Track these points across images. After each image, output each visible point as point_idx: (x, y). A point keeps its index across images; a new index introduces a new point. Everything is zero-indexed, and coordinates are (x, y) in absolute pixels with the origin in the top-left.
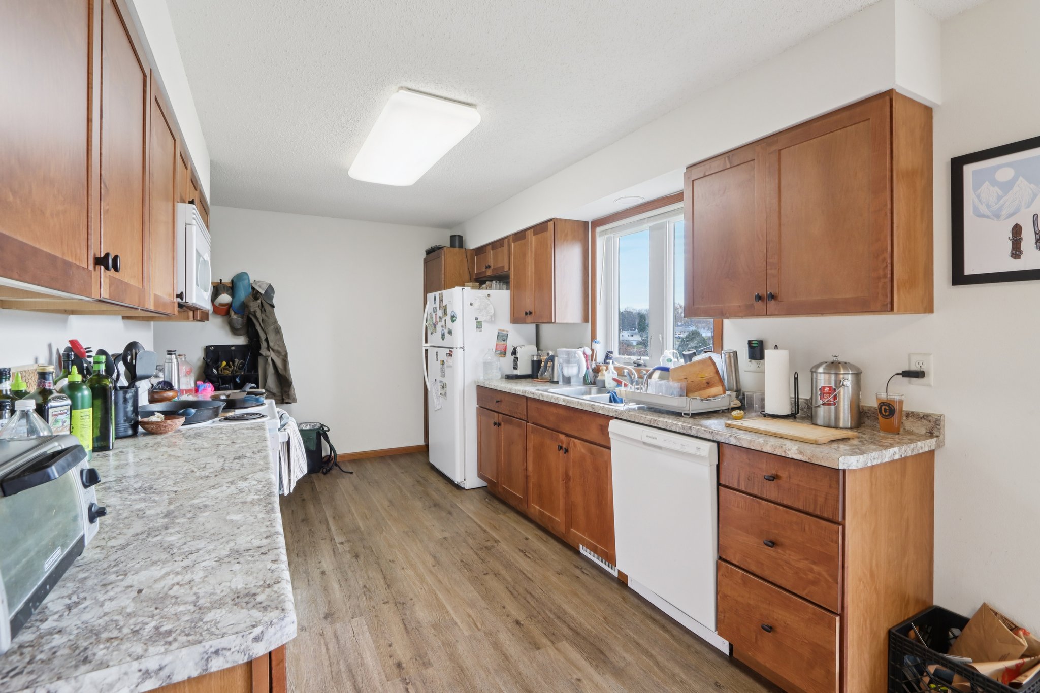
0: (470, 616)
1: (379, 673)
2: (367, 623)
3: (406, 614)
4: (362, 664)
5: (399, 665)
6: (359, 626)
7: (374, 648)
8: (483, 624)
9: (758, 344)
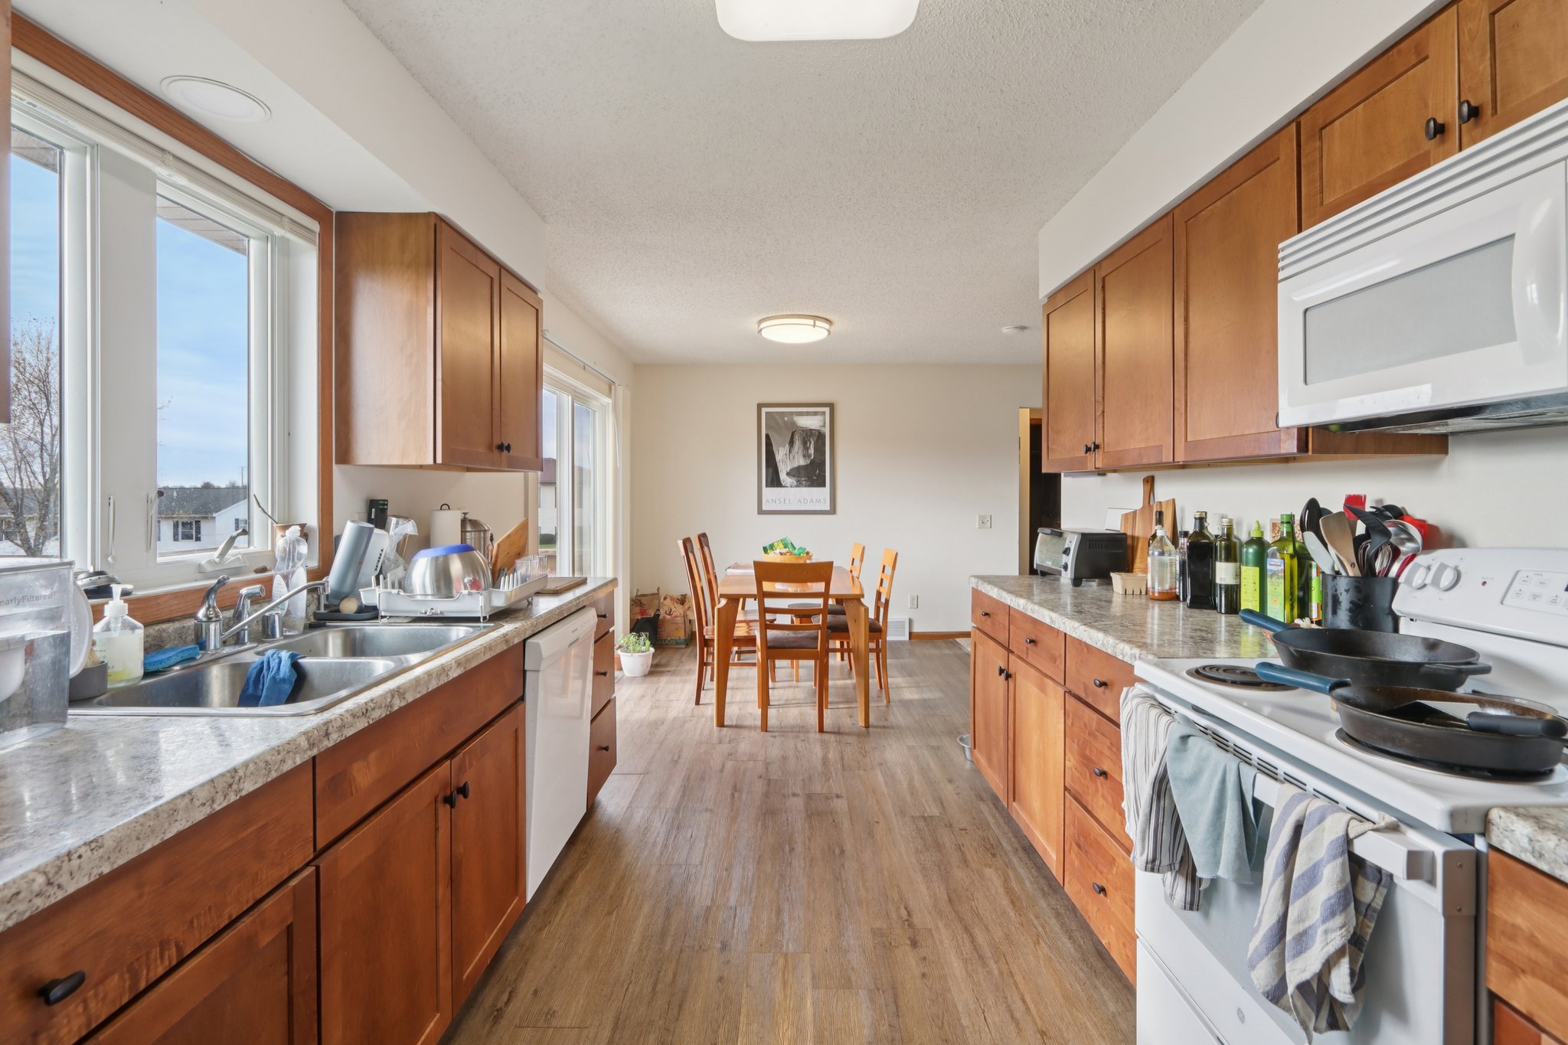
0: (785, 983)
1: (941, 942)
2: (963, 1032)
3: (890, 1026)
4: (965, 961)
5: (914, 944)
6: (976, 1028)
7: (949, 979)
8: (774, 963)
9: (384, 505)
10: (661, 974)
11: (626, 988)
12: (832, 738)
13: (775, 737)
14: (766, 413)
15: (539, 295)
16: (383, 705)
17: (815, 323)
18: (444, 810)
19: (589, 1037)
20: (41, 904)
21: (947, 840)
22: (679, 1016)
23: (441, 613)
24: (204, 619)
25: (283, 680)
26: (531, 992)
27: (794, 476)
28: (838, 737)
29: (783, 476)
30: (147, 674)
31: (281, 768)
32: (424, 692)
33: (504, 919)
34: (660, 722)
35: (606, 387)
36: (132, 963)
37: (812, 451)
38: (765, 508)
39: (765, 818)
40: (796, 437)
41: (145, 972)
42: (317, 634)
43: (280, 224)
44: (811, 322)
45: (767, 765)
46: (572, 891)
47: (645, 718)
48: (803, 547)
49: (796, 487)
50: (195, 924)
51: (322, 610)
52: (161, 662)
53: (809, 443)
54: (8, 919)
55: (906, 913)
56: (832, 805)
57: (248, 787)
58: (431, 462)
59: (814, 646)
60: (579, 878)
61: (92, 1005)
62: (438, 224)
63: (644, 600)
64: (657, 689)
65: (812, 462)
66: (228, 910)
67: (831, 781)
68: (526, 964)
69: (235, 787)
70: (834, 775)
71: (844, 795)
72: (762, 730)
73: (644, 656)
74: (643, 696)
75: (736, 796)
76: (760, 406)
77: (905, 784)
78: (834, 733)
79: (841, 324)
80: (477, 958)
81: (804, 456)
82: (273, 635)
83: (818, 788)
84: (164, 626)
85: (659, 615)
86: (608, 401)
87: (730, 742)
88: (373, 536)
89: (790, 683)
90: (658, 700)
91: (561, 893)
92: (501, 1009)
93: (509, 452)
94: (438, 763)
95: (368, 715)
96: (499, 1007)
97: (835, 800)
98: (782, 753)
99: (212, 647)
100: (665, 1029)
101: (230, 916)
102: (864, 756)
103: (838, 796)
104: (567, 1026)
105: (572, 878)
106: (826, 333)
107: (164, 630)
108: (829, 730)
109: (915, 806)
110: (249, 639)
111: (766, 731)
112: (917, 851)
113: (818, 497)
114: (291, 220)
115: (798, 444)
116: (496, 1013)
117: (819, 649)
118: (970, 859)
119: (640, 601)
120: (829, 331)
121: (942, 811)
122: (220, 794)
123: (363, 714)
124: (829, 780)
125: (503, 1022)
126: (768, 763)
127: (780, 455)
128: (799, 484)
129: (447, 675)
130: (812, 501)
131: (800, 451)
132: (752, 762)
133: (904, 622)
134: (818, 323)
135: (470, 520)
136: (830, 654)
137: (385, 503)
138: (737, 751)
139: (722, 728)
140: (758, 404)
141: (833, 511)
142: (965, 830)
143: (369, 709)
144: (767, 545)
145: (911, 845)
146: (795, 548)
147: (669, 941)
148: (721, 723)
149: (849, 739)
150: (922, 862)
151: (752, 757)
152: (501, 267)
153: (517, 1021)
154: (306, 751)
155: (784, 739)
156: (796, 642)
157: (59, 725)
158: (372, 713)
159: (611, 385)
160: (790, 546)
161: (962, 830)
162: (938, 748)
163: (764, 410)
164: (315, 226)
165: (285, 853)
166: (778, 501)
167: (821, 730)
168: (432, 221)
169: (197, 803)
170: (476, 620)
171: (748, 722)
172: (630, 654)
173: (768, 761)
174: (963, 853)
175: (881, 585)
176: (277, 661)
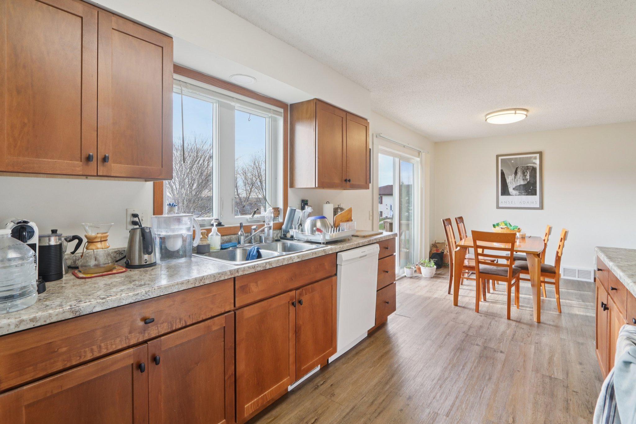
9: (307, 202)
10: (378, 398)
11: (363, 397)
12: (514, 323)
13: (481, 316)
14: (501, 159)
15: (368, 121)
16: (262, 266)
17: (515, 112)
18: (292, 308)
19: (341, 409)
20: (144, 298)
21: (560, 393)
22: (377, 417)
23: (310, 240)
24: (240, 235)
25: (254, 256)
26: (330, 385)
27: (517, 190)
28: (517, 324)
29: (511, 190)
30: (222, 249)
31: (220, 279)
32: (281, 264)
33: (324, 354)
34: (428, 298)
35: (417, 154)
36: (171, 321)
37: (528, 177)
38: (500, 206)
39: (457, 351)
40: (519, 170)
41: (175, 325)
42: (274, 243)
43: (270, 112)
44: (514, 112)
45: (470, 327)
46: (361, 354)
47: (422, 295)
48: (516, 225)
49: (519, 195)
50: (191, 317)
51: (282, 236)
52: (226, 246)
53: (526, 173)
54: (136, 299)
55: (512, 420)
56: (496, 355)
57: (207, 282)
58: (314, 187)
59: (506, 275)
60: (366, 351)
61: (159, 328)
62: (318, 102)
63: (438, 245)
64: (434, 284)
65: (528, 182)
66: (202, 316)
67: (502, 344)
68: (334, 374)
69: (203, 281)
70: (505, 341)
71: (505, 352)
72: (476, 311)
73: (431, 269)
74: (426, 286)
75: (447, 337)
76: (498, 156)
77: (547, 357)
78: (516, 321)
79: (533, 111)
80: (310, 364)
81: (523, 180)
82: (262, 242)
83: (492, 345)
84: (232, 236)
85: (443, 252)
86: (418, 159)
87: (457, 313)
88: (296, 212)
89: (503, 293)
90: (432, 289)
91: (357, 353)
92: (319, 386)
93: (350, 182)
94: (291, 290)
95: (255, 268)
96: (318, 385)
97: (499, 353)
98: (481, 324)
99: (242, 243)
100: (369, 419)
101: (203, 318)
102: (528, 337)
103: (501, 352)
104: (336, 401)
105: (363, 349)
106: (525, 116)
107: (232, 237)
108: (514, 319)
109: (548, 370)
110: (254, 242)
111: (478, 312)
112: (537, 393)
113: (534, 200)
114: (273, 110)
115: (520, 173)
116: (317, 386)
117: (508, 277)
118: (572, 409)
119: (436, 245)
120: (527, 115)
121: (565, 378)
122: (198, 282)
123: (253, 268)
124: (501, 343)
125: (317, 391)
126: (471, 327)
127: (510, 179)
128: (521, 194)
129: (293, 260)
130: (528, 202)
131: (521, 178)
132: (463, 325)
133: (590, 272)
134: (517, 112)
135: (340, 208)
136: (520, 281)
137: (307, 201)
138: (458, 318)
139: (456, 307)
140: (497, 156)
141: (541, 207)
142: (577, 392)
143: (256, 266)
144: (495, 224)
145: (534, 389)
146: (511, 226)
147: (388, 386)
148: (456, 304)
149: (524, 326)
150: (537, 400)
151: (464, 323)
152: (347, 112)
153: (321, 392)
154: (229, 275)
155: (486, 318)
156: (495, 272)
157: (190, 258)
158: (257, 268)
159: (419, 152)
160: (508, 225)
161: (575, 392)
162: (582, 344)
163: (500, 158)
164: (282, 110)
165: (223, 305)
166: (508, 202)
167: (509, 318)
168: (315, 101)
169: (190, 283)
170: (320, 243)
171: (470, 307)
172: (424, 267)
173: (471, 326)
174: (568, 404)
175: (559, 248)
176: (254, 249)
